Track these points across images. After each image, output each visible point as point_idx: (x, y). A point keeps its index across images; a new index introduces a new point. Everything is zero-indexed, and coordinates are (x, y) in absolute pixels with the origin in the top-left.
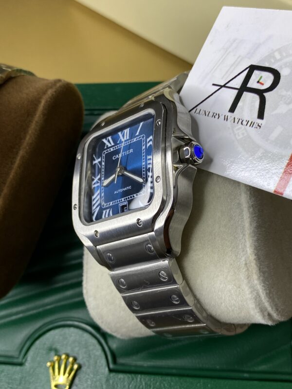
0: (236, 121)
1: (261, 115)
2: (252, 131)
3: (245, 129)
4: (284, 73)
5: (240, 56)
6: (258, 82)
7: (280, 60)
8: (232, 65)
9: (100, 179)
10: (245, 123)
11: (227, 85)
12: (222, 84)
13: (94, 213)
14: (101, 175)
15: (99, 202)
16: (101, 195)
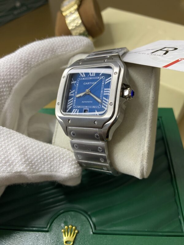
13: (68, 108)
14: (75, 91)
15: (72, 104)
16: (73, 101)
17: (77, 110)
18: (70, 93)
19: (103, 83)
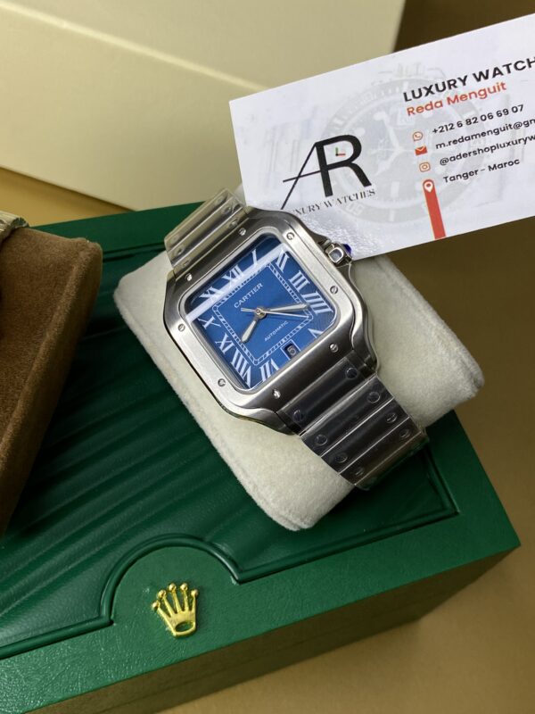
0: (343, 201)
1: (366, 182)
2: (368, 201)
3: (359, 203)
4: (358, 134)
5: (294, 141)
6: (337, 155)
7: (345, 124)
8: (292, 153)
9: (230, 338)
10: (354, 198)
11: (302, 174)
12: (296, 176)
13: (246, 377)
14: (228, 334)
15: (246, 362)
16: (244, 355)
17: (270, 363)
18: (221, 347)
19: (277, 274)
